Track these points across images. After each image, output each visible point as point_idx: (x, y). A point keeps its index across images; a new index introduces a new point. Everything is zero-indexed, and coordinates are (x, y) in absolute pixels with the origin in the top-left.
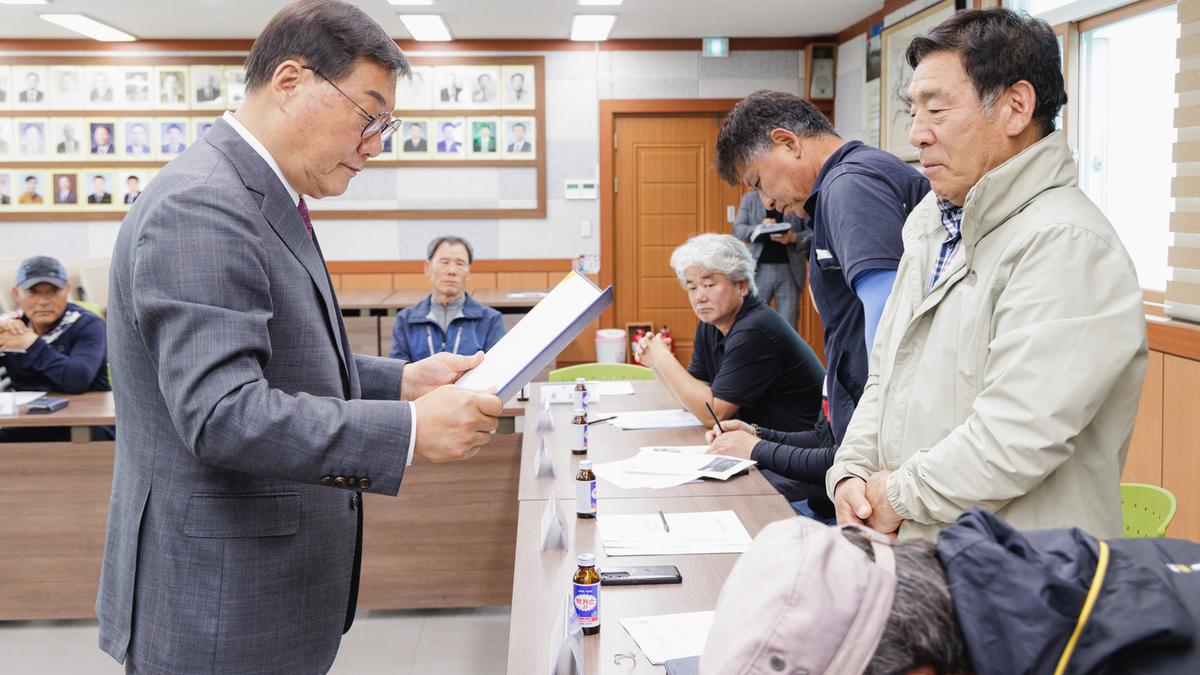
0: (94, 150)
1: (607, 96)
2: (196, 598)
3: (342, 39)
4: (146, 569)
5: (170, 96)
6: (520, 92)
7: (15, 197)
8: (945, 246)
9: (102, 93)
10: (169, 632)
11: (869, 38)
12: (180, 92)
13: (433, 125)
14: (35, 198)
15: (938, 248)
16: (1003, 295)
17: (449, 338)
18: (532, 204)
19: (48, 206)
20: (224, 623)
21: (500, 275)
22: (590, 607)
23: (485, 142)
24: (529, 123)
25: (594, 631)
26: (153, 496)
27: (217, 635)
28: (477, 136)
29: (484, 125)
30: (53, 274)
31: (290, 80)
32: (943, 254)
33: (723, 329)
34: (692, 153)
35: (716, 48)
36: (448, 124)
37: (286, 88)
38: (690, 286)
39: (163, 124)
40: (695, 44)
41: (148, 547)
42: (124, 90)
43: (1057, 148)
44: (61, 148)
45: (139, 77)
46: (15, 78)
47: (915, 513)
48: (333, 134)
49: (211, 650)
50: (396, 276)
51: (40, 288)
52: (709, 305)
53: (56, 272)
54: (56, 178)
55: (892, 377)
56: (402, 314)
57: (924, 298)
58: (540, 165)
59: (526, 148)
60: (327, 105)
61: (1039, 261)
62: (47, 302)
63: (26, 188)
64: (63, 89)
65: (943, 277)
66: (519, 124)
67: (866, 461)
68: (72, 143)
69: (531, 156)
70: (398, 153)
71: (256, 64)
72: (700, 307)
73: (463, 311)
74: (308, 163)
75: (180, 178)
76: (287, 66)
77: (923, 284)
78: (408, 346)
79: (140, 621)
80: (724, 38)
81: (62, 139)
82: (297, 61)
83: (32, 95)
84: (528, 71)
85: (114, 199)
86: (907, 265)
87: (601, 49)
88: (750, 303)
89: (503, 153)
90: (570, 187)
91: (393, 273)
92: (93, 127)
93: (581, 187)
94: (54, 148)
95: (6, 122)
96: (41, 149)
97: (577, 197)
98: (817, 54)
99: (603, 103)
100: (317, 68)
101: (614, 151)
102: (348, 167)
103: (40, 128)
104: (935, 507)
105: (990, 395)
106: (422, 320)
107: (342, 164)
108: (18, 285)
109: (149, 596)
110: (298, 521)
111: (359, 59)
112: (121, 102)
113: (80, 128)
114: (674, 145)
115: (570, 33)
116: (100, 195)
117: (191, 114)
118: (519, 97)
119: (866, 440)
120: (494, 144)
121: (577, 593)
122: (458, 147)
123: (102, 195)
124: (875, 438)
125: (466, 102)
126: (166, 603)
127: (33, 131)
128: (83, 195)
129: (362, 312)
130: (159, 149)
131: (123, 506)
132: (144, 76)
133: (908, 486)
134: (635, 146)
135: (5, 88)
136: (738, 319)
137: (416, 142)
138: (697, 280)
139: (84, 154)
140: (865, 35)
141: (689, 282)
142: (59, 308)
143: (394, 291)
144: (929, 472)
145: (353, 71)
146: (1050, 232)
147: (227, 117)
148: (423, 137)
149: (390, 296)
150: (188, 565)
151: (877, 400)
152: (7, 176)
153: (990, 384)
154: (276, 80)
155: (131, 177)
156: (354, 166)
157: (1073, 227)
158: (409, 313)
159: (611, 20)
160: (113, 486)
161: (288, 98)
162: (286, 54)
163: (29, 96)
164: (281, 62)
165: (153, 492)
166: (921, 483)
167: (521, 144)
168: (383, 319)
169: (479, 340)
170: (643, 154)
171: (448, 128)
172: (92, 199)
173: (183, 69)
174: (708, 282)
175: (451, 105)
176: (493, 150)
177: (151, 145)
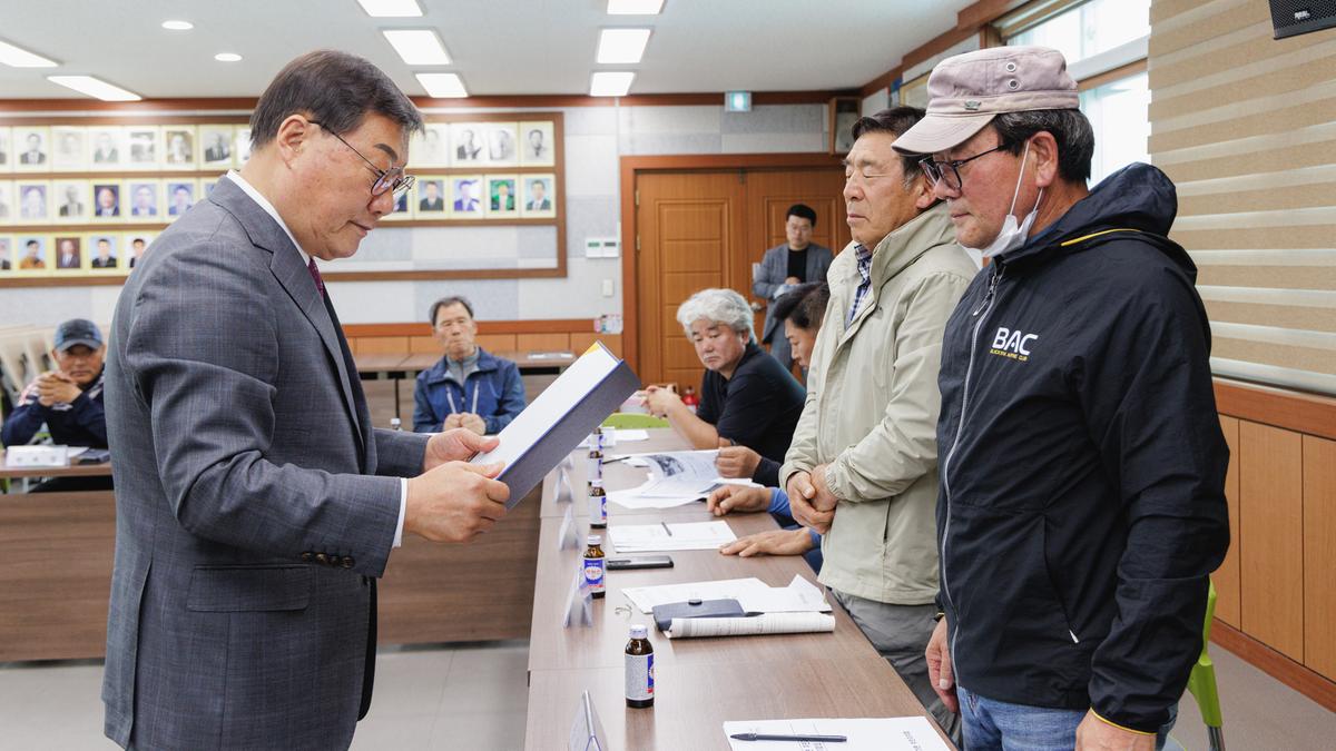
0: (99, 213)
1: (627, 152)
2: (201, 676)
3: (350, 92)
4: (147, 647)
5: (178, 157)
6: (538, 149)
7: (15, 262)
8: (860, 288)
9: (106, 154)
10: (171, 713)
11: (890, 92)
12: (187, 152)
13: (450, 183)
14: (36, 263)
15: (856, 291)
16: (903, 325)
17: (467, 391)
18: (552, 263)
19: (50, 270)
20: (231, 702)
21: (520, 337)
22: (597, 577)
23: (503, 200)
24: (548, 180)
25: (600, 596)
26: (153, 571)
27: (222, 716)
28: (495, 194)
29: (503, 182)
30: (88, 336)
31: (295, 135)
32: (858, 295)
33: (727, 375)
34: (716, 209)
35: (739, 102)
36: (465, 182)
37: (291, 144)
38: (696, 337)
39: (170, 185)
40: (717, 99)
41: (150, 625)
42: (129, 151)
43: (942, 216)
44: (64, 211)
45: (145, 137)
46: (16, 140)
47: (848, 495)
48: (341, 191)
49: (217, 731)
50: (413, 339)
51: (77, 350)
52: (715, 353)
53: (92, 334)
54: (59, 242)
55: (825, 392)
56: (421, 376)
57: (846, 329)
58: (560, 223)
59: (546, 205)
60: (334, 160)
61: (927, 299)
62: (83, 362)
63: (27, 252)
64: (65, 150)
65: (859, 311)
66: (537, 182)
67: (808, 459)
68: (76, 206)
69: (551, 214)
70: (413, 212)
71: (262, 120)
72: (706, 356)
73: (478, 365)
74: (316, 221)
75: (184, 236)
76: (294, 120)
77: (845, 318)
78: (430, 406)
79: (141, 704)
80: (747, 92)
81: (65, 202)
82: (303, 115)
83: (34, 157)
84: (547, 128)
85: (119, 263)
86: (832, 305)
87: (621, 105)
88: (751, 351)
89: (521, 212)
90: (591, 245)
91: (409, 336)
92: (98, 189)
93: (602, 245)
94: (56, 210)
95: (6, 185)
96: (43, 213)
97: (599, 255)
98: (840, 109)
99: (624, 160)
100: (324, 122)
101: (636, 208)
102: (358, 225)
103: (41, 190)
104: (863, 488)
105: (899, 401)
106: (439, 380)
107: (351, 222)
108: (56, 347)
109: (150, 676)
110: (308, 594)
111: (369, 112)
112: (126, 163)
113: (84, 190)
114: (697, 201)
115: (589, 89)
116: (104, 258)
117: (198, 174)
118: (537, 154)
119: (809, 444)
120: (513, 203)
121: (586, 566)
122: (475, 205)
123: (107, 259)
124: (814, 441)
125: (484, 161)
126: (168, 683)
127: (34, 194)
128: (86, 259)
129: (380, 376)
130: (166, 211)
131: (123, 583)
132: (150, 135)
133: (842, 474)
134: (657, 202)
135: (6, 150)
136: (740, 365)
137: (432, 201)
138: (703, 331)
139: (88, 218)
140: (886, 90)
141: (695, 333)
142: (95, 368)
143: (411, 355)
144: (856, 462)
145: (362, 124)
146: (936, 276)
147: (232, 176)
148: (440, 196)
149: (407, 359)
150: (190, 642)
151: (814, 412)
152: (7, 241)
153: (896, 394)
154: (281, 136)
155: (137, 240)
156: (364, 224)
157: (950, 274)
158: (427, 374)
159: (630, 76)
160: (115, 562)
161: (294, 155)
162: (292, 108)
163: (30, 158)
164: (286, 117)
165: (154, 566)
166: (851, 471)
167: (540, 202)
168: (401, 382)
169: (496, 390)
170: (665, 210)
171: (465, 186)
172: (96, 264)
173: (190, 129)
174: (713, 333)
175: (468, 163)
176: (512, 209)
177: (158, 207)
